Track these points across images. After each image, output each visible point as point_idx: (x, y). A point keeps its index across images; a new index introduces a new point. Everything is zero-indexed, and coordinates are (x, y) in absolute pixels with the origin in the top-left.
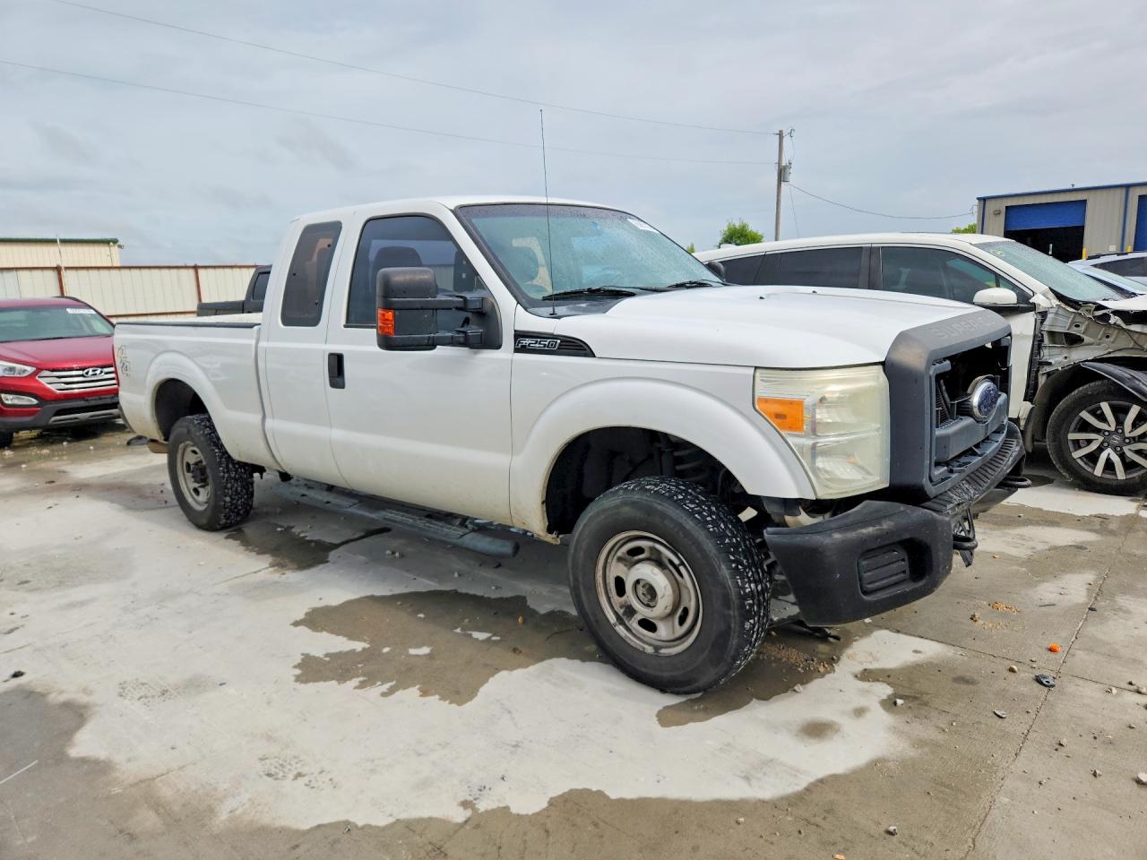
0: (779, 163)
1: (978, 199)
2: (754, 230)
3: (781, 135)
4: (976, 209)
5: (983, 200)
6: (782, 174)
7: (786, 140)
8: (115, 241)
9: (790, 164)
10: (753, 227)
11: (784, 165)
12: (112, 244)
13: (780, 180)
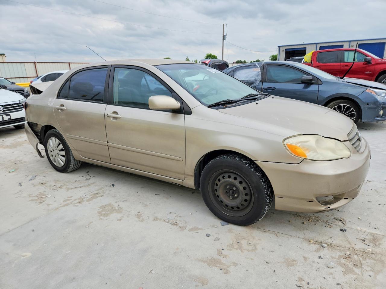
0: (223, 34)
3: (223, 25)
4: (277, 50)
5: (279, 47)
6: (224, 37)
7: (225, 27)
8: (4, 55)
9: (226, 34)
11: (224, 35)
12: (3, 55)
13: (223, 39)
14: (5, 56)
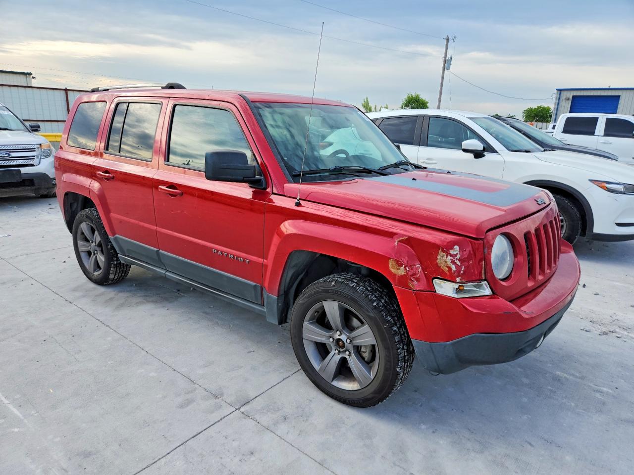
0: (445, 58)
1: (557, 90)
2: (424, 99)
3: (448, 40)
5: (560, 91)
6: (446, 64)
8: (30, 74)
9: (451, 58)
10: (423, 97)
11: (447, 58)
12: (28, 75)
13: (444, 69)
14: (33, 78)
